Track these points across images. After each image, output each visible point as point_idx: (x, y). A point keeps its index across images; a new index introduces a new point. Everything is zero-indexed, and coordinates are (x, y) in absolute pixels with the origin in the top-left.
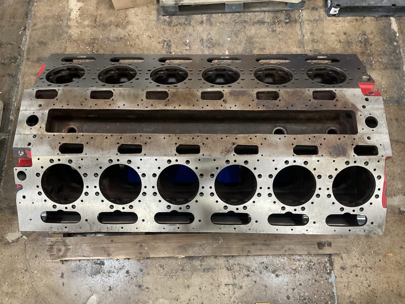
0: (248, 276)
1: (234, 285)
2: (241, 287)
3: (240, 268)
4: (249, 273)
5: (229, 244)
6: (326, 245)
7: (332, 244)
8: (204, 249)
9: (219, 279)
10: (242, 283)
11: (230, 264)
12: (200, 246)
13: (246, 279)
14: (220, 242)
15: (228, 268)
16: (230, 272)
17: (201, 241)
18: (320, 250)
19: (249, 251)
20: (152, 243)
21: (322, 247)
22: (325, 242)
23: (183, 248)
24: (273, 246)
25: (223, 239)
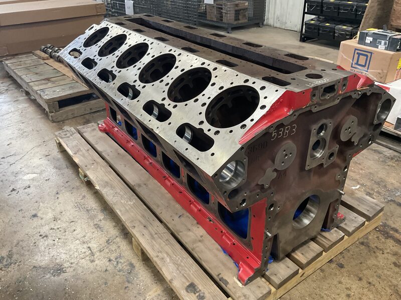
0: (110, 260)
1: (92, 254)
2: (92, 261)
3: (115, 250)
4: (114, 260)
5: (132, 209)
6: (197, 294)
8: (114, 196)
10: (98, 259)
12: (116, 193)
13: (105, 261)
14: (129, 203)
15: (109, 240)
16: (106, 244)
17: (121, 191)
18: (185, 291)
19: (134, 227)
20: (99, 168)
21: (191, 290)
22: (200, 291)
23: (107, 184)
24: (155, 243)
25: (134, 203)
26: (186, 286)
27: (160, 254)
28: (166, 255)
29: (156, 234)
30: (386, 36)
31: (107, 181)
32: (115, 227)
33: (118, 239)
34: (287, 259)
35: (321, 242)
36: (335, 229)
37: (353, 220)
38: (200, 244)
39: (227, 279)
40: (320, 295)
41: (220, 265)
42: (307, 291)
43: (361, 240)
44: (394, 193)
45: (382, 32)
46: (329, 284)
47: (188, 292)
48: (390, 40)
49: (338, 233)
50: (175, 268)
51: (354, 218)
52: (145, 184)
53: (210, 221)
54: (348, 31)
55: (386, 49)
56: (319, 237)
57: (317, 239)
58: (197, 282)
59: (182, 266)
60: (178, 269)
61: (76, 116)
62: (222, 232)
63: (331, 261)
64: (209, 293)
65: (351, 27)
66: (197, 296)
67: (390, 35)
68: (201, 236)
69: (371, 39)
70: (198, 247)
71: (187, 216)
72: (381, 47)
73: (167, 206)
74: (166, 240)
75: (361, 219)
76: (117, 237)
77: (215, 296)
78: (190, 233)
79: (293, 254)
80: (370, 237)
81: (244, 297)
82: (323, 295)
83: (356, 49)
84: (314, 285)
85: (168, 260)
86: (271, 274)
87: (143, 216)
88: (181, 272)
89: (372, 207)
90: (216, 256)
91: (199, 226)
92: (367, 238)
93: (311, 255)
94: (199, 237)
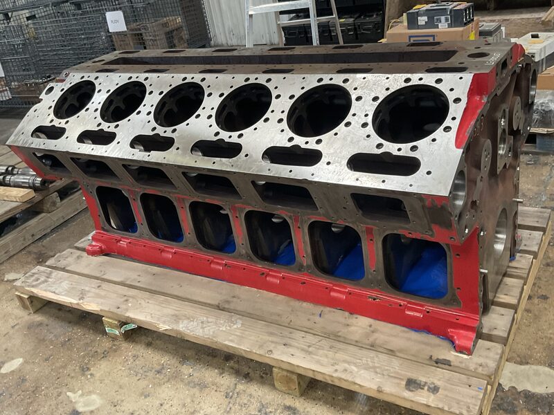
3: (249, 401)
5: (247, 333)
6: (426, 388)
7: (440, 390)
8: (203, 328)
9: (202, 404)
11: (237, 390)
12: (202, 323)
14: (235, 326)
15: (227, 393)
16: (228, 400)
17: (207, 317)
18: (407, 392)
19: (271, 351)
20: (143, 302)
21: (414, 387)
22: (426, 383)
23: (177, 318)
24: (317, 357)
25: (242, 324)
26: (404, 386)
27: (337, 367)
28: (346, 365)
29: (309, 346)
30: (446, 9)
31: (173, 313)
32: (221, 374)
33: (240, 387)
34: (493, 307)
35: (515, 274)
36: (518, 254)
37: (529, 238)
38: (376, 335)
39: (445, 358)
40: (546, 337)
41: (423, 346)
42: (529, 340)
43: (544, 262)
44: (539, 199)
45: (437, 6)
46: (546, 321)
47: (412, 391)
48: (453, 14)
49: (525, 257)
50: (373, 374)
51: (528, 236)
52: (234, 297)
53: (374, 299)
54: (349, 25)
55: (450, 26)
56: (508, 270)
57: (508, 273)
58: (414, 376)
59: (378, 367)
60: (376, 372)
61: (12, 254)
62: (401, 305)
63: (530, 297)
64: (439, 380)
65: (351, 17)
66: (428, 390)
67: (450, 7)
68: (370, 326)
69: (425, 18)
70: (376, 339)
71: (330, 312)
72: (442, 26)
73: (292, 311)
74: (331, 348)
75: (538, 234)
76: (236, 384)
77: (449, 380)
78: (352, 328)
79: (495, 299)
80: (551, 255)
81: (481, 367)
82: (549, 335)
83: (410, 37)
84: (532, 330)
85: (355, 369)
86: (490, 330)
87: (271, 334)
88: (383, 375)
89: (539, 217)
90: (409, 339)
91: (355, 316)
92: (549, 258)
93: (517, 292)
94: (368, 328)
